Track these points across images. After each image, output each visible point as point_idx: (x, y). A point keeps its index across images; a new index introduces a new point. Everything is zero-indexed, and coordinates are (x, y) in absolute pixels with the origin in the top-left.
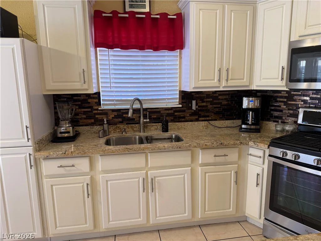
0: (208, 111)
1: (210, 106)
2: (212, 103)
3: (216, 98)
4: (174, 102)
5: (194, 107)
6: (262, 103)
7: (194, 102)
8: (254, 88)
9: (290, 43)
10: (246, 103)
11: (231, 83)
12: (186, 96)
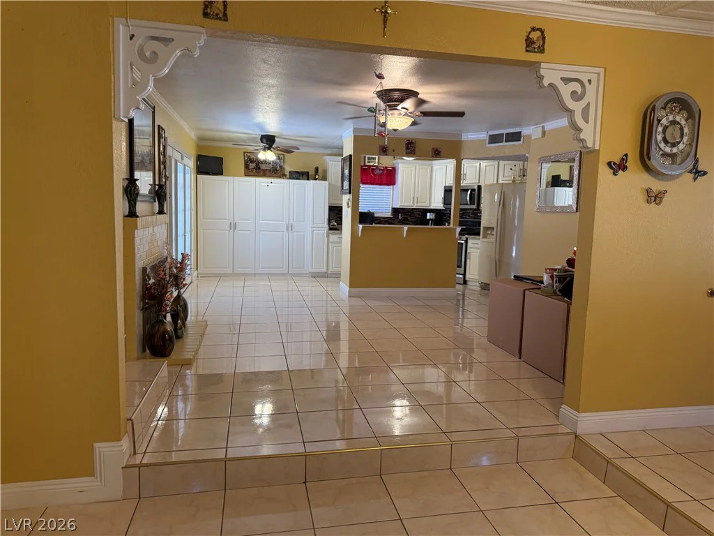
0: (408, 220)
1: (409, 218)
2: (410, 216)
3: (413, 213)
4: (389, 214)
5: (400, 218)
6: (436, 216)
7: (400, 215)
8: (432, 208)
9: (445, 187)
10: (429, 216)
11: (419, 204)
12: (396, 211)
